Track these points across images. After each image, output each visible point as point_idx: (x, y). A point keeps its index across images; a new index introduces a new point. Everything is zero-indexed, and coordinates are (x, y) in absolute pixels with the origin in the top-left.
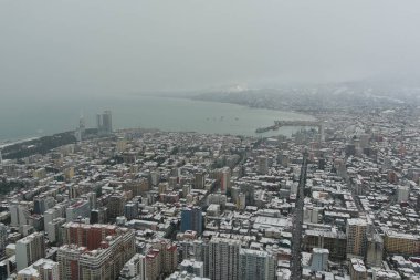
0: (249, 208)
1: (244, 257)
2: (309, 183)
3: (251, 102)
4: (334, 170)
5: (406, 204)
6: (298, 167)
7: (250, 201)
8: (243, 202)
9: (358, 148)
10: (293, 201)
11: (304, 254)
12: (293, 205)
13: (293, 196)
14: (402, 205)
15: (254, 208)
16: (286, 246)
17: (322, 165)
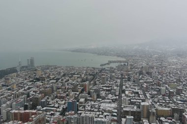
0: (98, 99)
1: (96, 122)
2: (124, 87)
3: (98, 53)
4: (134, 81)
5: (164, 95)
6: (119, 81)
7: (98, 96)
8: (95, 97)
9: (144, 72)
10: (117, 95)
11: (123, 119)
12: (117, 97)
13: (117, 93)
15: (100, 99)
16: (115, 116)
17: (129, 80)
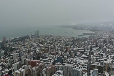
1: (74, 70)
2: (93, 51)
4: (100, 47)
6: (89, 46)
7: (76, 55)
8: (74, 55)
9: (107, 41)
12: (88, 57)
13: (88, 54)
15: (77, 57)
16: (86, 68)
17: (96, 46)
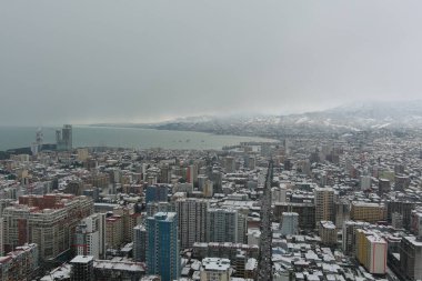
0: (217, 195)
1: (213, 214)
2: (276, 179)
3: (217, 130)
4: (299, 170)
5: (369, 191)
6: (264, 170)
7: (217, 188)
8: (211, 189)
9: (321, 155)
10: (261, 189)
11: (273, 224)
12: (261, 192)
13: (262, 186)
14: (365, 192)
15: (222, 195)
16: (255, 216)
17: (288, 166)
